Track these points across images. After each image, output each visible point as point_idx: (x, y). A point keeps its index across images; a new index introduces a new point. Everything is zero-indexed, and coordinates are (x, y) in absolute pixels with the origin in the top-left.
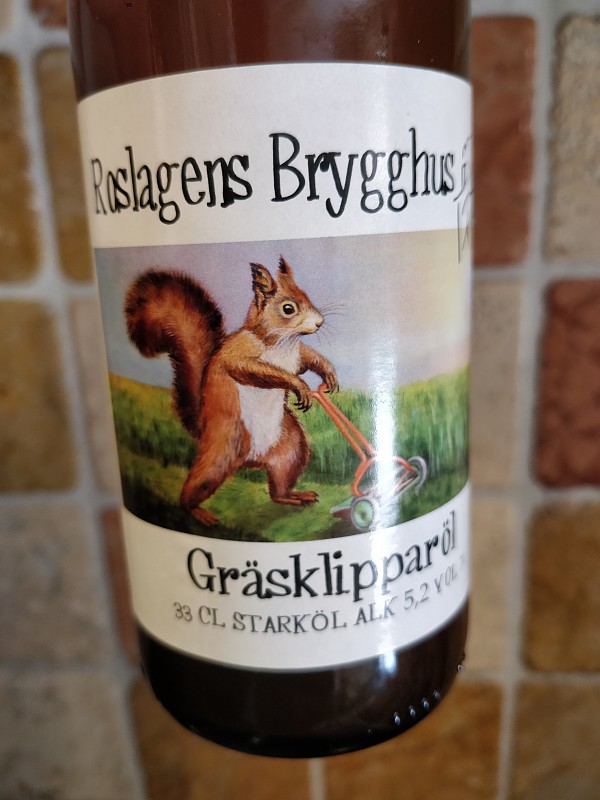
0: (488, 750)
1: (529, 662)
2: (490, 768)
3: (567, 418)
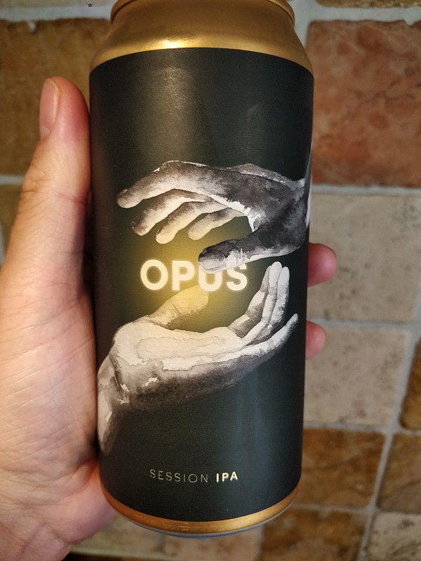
0: (371, 470)
1: (403, 423)
2: (371, 481)
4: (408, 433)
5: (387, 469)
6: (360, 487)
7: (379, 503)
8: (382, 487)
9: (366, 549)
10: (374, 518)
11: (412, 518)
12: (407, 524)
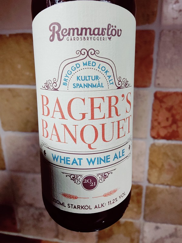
0: (139, 202)
1: (149, 181)
2: (140, 207)
3: (159, 123)
4: (151, 186)
5: (146, 202)
6: (135, 210)
7: (145, 218)
8: (145, 210)
9: (142, 240)
10: (143, 225)
11: (159, 225)
12: (157, 228)
